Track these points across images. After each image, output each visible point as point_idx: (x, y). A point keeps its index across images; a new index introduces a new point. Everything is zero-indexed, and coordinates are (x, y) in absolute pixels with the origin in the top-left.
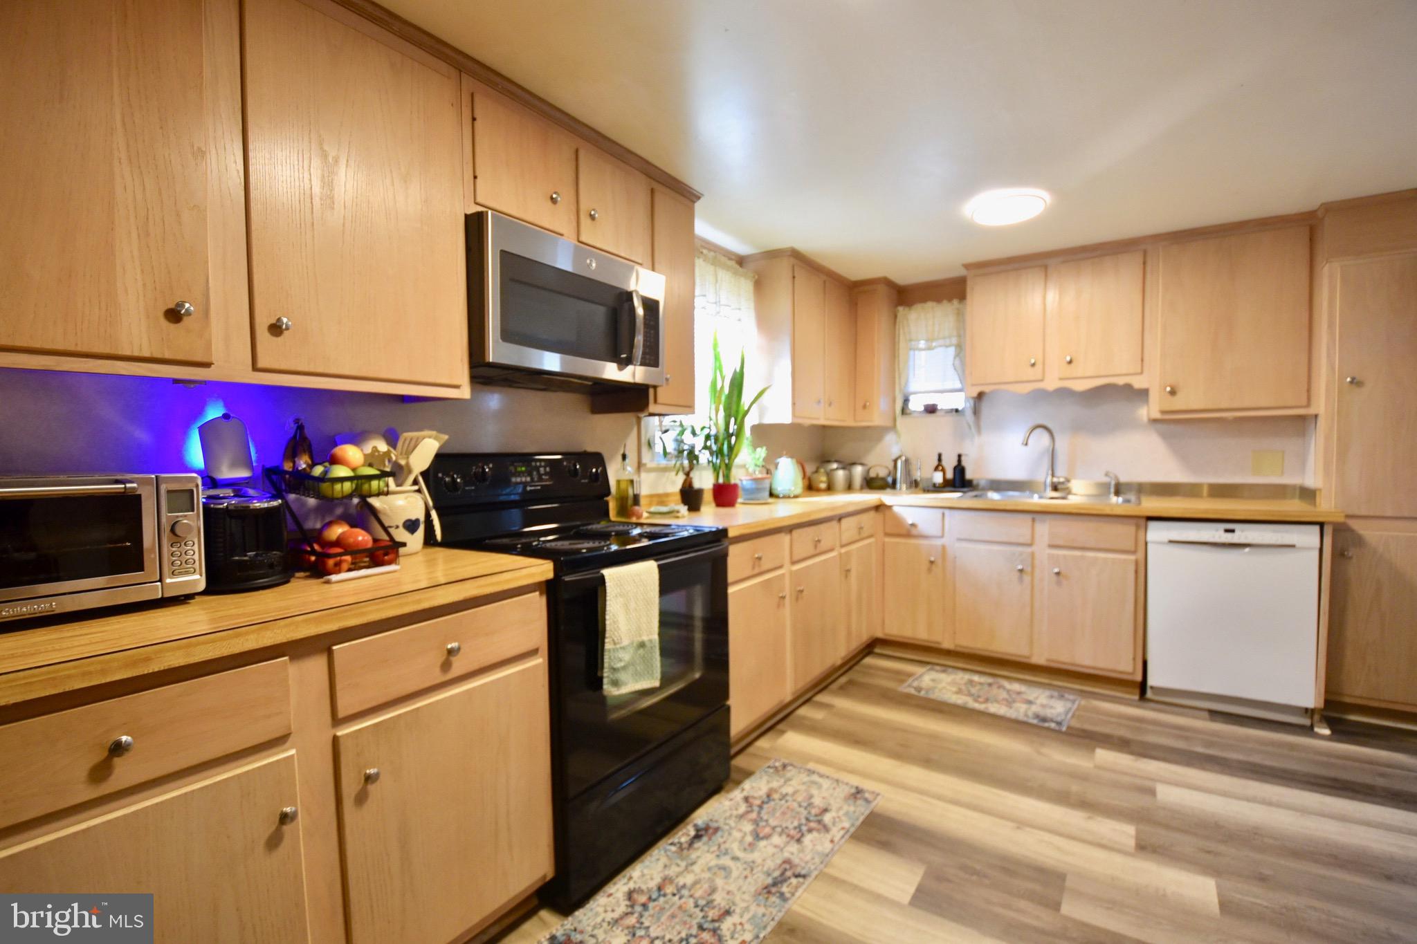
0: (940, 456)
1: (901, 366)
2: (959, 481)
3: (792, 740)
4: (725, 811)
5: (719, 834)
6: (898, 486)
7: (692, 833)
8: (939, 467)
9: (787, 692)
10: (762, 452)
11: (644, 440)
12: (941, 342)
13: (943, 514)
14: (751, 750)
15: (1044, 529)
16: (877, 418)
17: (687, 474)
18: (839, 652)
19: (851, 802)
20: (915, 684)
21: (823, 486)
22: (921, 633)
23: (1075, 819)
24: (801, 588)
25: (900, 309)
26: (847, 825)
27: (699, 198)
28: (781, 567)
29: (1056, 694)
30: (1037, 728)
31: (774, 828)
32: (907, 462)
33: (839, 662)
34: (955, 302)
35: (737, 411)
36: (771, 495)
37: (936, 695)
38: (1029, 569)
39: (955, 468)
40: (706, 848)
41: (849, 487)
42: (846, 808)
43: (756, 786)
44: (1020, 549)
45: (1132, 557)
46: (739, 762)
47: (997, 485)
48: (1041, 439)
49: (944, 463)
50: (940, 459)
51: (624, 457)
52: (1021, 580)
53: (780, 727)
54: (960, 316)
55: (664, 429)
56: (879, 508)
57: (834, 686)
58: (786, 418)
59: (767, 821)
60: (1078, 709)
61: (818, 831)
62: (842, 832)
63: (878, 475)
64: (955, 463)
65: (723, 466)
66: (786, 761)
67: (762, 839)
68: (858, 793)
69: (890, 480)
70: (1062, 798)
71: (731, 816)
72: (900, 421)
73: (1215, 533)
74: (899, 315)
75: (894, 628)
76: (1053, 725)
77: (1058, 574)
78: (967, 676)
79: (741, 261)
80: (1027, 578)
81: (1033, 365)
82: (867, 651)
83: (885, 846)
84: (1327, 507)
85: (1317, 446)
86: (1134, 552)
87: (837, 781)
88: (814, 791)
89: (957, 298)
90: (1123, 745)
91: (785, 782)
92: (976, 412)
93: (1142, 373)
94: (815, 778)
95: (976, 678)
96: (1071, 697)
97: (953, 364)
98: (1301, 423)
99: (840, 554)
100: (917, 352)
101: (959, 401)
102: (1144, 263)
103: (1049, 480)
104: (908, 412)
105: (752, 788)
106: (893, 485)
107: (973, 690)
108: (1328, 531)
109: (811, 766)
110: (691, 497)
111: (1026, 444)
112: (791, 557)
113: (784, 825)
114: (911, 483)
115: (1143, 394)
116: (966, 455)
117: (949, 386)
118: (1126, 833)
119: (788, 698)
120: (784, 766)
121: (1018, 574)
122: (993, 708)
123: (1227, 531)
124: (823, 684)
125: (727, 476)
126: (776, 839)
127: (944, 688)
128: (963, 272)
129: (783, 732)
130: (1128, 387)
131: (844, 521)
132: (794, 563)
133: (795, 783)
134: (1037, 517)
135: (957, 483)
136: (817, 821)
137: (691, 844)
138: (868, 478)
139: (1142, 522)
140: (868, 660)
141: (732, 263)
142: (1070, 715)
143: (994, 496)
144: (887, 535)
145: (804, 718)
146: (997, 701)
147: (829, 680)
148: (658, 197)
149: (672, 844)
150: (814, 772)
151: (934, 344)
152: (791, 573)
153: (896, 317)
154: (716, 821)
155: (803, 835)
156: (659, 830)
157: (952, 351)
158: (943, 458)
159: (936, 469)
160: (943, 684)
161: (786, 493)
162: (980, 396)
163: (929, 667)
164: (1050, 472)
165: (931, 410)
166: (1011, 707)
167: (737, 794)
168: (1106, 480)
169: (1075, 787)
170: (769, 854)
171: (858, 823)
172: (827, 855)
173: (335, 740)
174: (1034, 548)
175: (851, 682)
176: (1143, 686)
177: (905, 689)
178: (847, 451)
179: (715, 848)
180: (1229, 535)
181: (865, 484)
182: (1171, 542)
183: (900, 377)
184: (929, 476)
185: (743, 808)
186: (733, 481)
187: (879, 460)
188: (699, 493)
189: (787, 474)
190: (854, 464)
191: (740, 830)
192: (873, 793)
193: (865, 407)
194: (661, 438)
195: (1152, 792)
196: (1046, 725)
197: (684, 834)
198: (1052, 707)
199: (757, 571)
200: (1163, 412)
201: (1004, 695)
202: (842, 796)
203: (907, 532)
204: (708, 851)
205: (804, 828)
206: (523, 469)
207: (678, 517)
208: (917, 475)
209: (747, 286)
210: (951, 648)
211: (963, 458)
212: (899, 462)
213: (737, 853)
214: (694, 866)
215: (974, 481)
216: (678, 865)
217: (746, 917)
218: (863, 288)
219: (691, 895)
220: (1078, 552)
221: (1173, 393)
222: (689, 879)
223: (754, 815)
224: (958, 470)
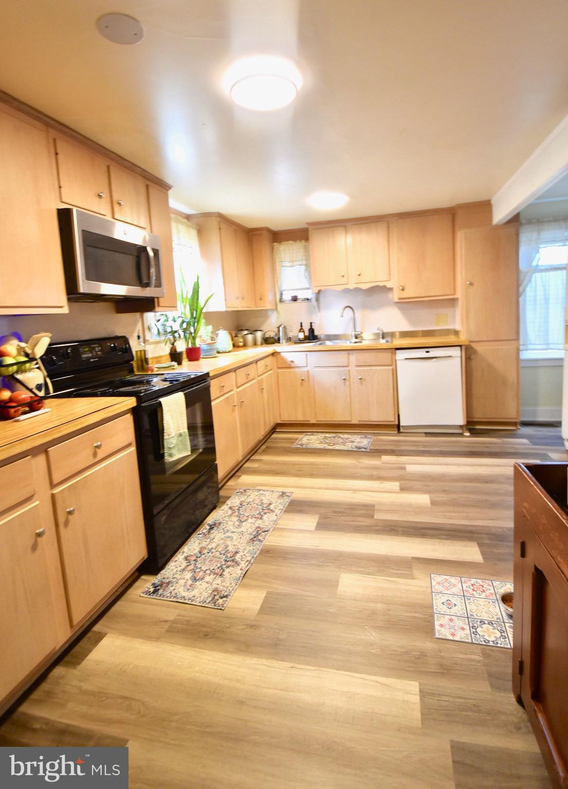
0: (301, 323)
1: (278, 276)
2: (312, 337)
3: (245, 479)
4: (222, 515)
5: (222, 525)
6: (281, 341)
7: (208, 528)
8: (301, 330)
9: (239, 455)
10: (210, 328)
11: (146, 326)
12: (297, 263)
13: (307, 354)
14: (225, 487)
15: (353, 358)
16: (268, 305)
17: (173, 344)
18: (262, 432)
19: (281, 498)
20: (300, 443)
21: (241, 344)
22: (300, 417)
23: (375, 484)
24: (243, 400)
25: (275, 244)
26: (282, 508)
27: (170, 188)
28: (232, 390)
29: (363, 436)
30: (358, 452)
31: (248, 516)
32: (284, 328)
33: (262, 438)
34: (303, 242)
35: (197, 307)
36: (218, 352)
37: (311, 446)
38: (348, 378)
39: (309, 330)
40: (217, 532)
41: (255, 344)
42: (279, 501)
43: (234, 501)
44: (344, 368)
45: (391, 368)
46: (222, 493)
47: (330, 338)
48: (348, 312)
49: (303, 327)
50: (301, 326)
51: (139, 337)
52: (345, 384)
53: (237, 474)
54: (307, 250)
56: (274, 354)
57: (260, 451)
58: (222, 308)
59: (243, 514)
60: (373, 441)
61: (269, 512)
62: (280, 511)
63: (270, 336)
64: (309, 328)
65: (191, 338)
66: (245, 488)
67: (244, 522)
68: (283, 494)
69: (276, 338)
70: (370, 478)
71: (225, 516)
72: (279, 305)
73: (421, 353)
74: (275, 247)
75: (286, 417)
76: (363, 450)
77: (360, 379)
78: (323, 435)
79: (188, 217)
80: (347, 383)
81: (343, 276)
82: (273, 431)
83: (300, 511)
84: (463, 339)
85: (459, 312)
86: (392, 365)
87: (272, 491)
88: (263, 498)
89: (304, 239)
90: (392, 452)
91: (248, 497)
92: (317, 300)
93: (390, 280)
94: (261, 492)
95: (328, 435)
96: (370, 437)
97: (305, 275)
98: (451, 302)
99: (258, 380)
100: (285, 268)
101: (309, 294)
102: (388, 227)
103: (353, 334)
104: (283, 301)
105: (232, 503)
106: (278, 341)
107: (327, 441)
108: (464, 348)
109: (258, 488)
110: (175, 356)
111: (343, 316)
112: (236, 384)
113: (252, 514)
114: (288, 339)
115: (391, 289)
116: (315, 323)
117: (304, 286)
118: (396, 485)
119: (240, 459)
120: (245, 491)
121: (343, 381)
122: (337, 447)
123: (428, 352)
124: (254, 451)
125: (194, 343)
126: (250, 520)
127: (314, 442)
128: (306, 226)
129: (240, 476)
130: (385, 286)
131: (259, 363)
132: (238, 387)
133: (253, 496)
134: (350, 352)
135: (311, 338)
136: (268, 509)
137: (209, 532)
138: (265, 338)
139: (394, 350)
140: (274, 436)
141: (185, 220)
142: (370, 444)
143: (328, 343)
144: (279, 368)
145: (248, 468)
146: (339, 444)
147: (257, 449)
148: (152, 191)
149: (199, 534)
150: (260, 490)
151: (295, 263)
152: (237, 392)
153: (273, 248)
154: (219, 520)
155: (262, 516)
156: (191, 530)
157: (303, 267)
158: (303, 325)
159: (300, 331)
160: (312, 441)
161: (224, 350)
162: (319, 292)
163: (305, 434)
164: (354, 329)
165: (295, 299)
166: (345, 445)
167: (224, 508)
168: (378, 331)
169: (375, 473)
170: (249, 527)
171: (287, 505)
172: (276, 521)
173: (53, 496)
174: (350, 368)
175: (267, 448)
176: (398, 426)
177: (295, 446)
178: (251, 323)
179: (222, 531)
180: (428, 353)
181: (264, 342)
182: (406, 359)
183: (277, 281)
184: (296, 335)
185: (230, 512)
186: (197, 345)
187: (270, 327)
188: (181, 354)
189: (224, 339)
190: (256, 331)
191: (232, 521)
192: (290, 492)
194: (155, 325)
195: (404, 468)
196: (361, 450)
197: (204, 528)
198: (362, 442)
199: (222, 393)
200: (400, 299)
201: (341, 441)
202: (276, 496)
203: (289, 366)
204: (219, 533)
205: (262, 513)
206: (87, 349)
208: (290, 335)
209: (194, 233)
210: (315, 422)
211: (313, 325)
212: (281, 328)
213: (234, 530)
214: (214, 540)
215: (319, 336)
216: (206, 542)
217: (246, 552)
218: (255, 233)
219: (217, 551)
220: (369, 368)
221: (403, 290)
222: (213, 545)
223: (237, 514)
224: (311, 331)
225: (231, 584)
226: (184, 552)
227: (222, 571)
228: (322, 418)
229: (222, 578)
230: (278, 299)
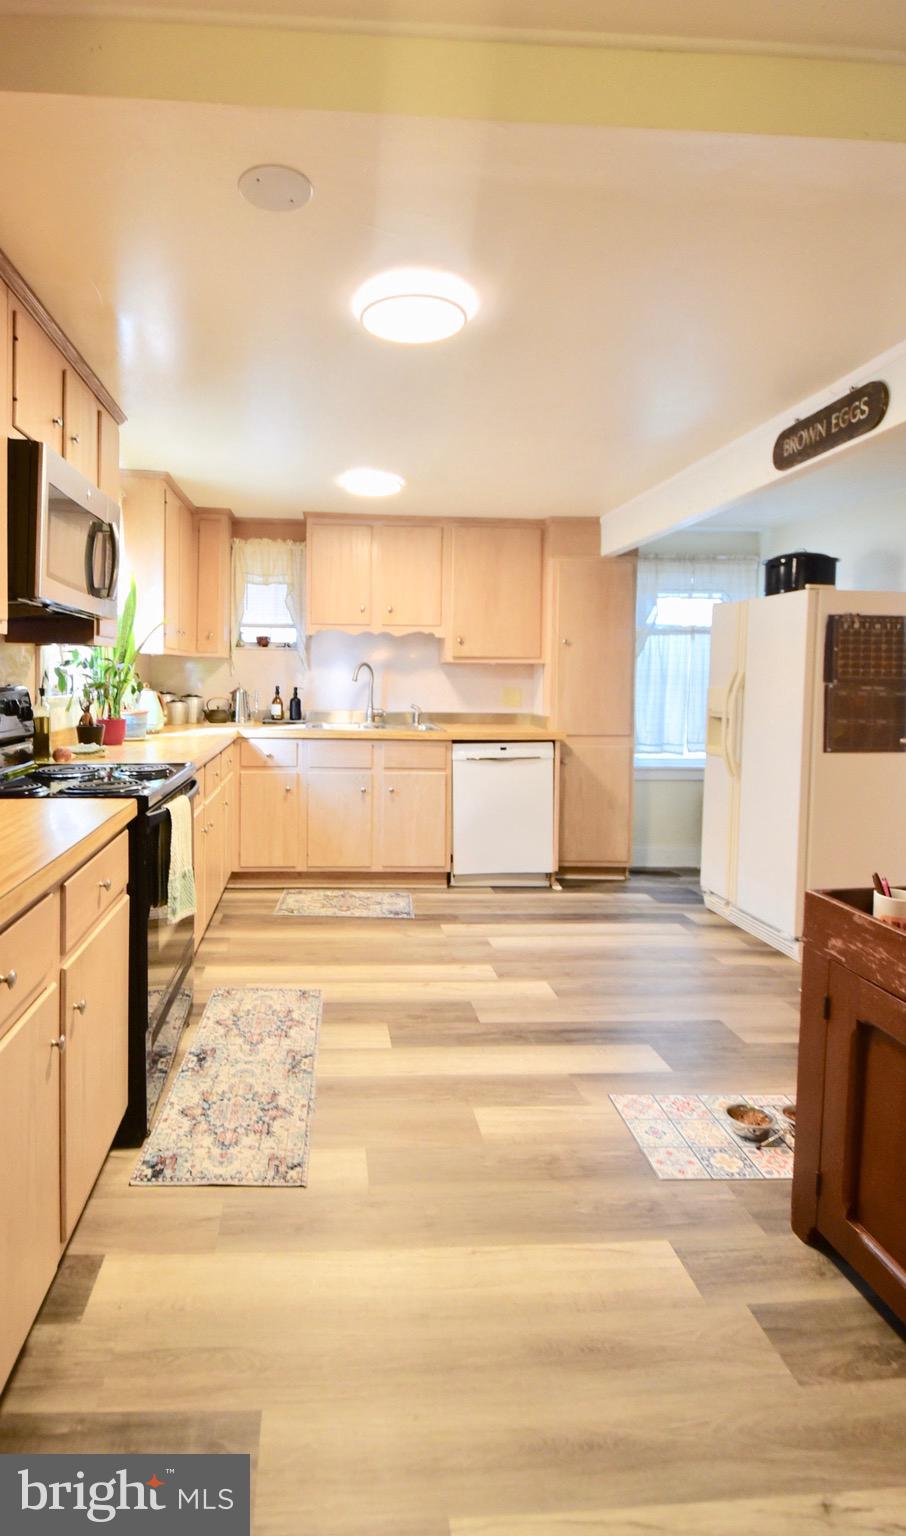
0: (277, 689)
1: (238, 597)
2: (297, 713)
3: (216, 972)
4: (209, 1036)
5: (218, 1052)
6: (236, 719)
7: (194, 1059)
8: (277, 700)
11: (42, 672)
12: (275, 579)
13: (297, 745)
15: (380, 754)
16: (217, 651)
17: (85, 710)
18: (218, 888)
19: (304, 1000)
20: (284, 907)
22: (276, 861)
23: (454, 970)
25: (237, 540)
26: (314, 1016)
27: (123, 420)
29: (392, 894)
30: (394, 920)
31: (260, 1034)
32: (247, 694)
34: (290, 542)
35: (128, 642)
36: (148, 732)
37: (307, 912)
38: (369, 790)
39: (291, 701)
40: (217, 1065)
41: (187, 721)
42: (303, 1006)
43: (219, 1011)
44: (363, 772)
45: (442, 774)
48: (365, 677)
49: (280, 695)
50: (277, 692)
51: (42, 692)
52: (363, 798)
56: (236, 741)
59: (250, 1032)
60: (414, 902)
61: (295, 1025)
62: (315, 1022)
63: (216, 708)
64: (292, 696)
66: (225, 988)
67: (257, 1044)
68: (304, 994)
69: (229, 711)
71: (217, 1038)
72: (236, 653)
73: (493, 751)
75: (250, 860)
76: (405, 916)
77: (392, 791)
78: (322, 893)
80: (368, 798)
81: (362, 611)
83: (351, 1020)
84: (553, 730)
85: (544, 685)
86: (444, 769)
87: (282, 991)
88: (268, 1002)
89: (290, 538)
91: (239, 1002)
92: (308, 648)
93: (439, 626)
94: (260, 993)
95: (329, 893)
96: (404, 894)
97: (286, 601)
98: (531, 669)
99: (222, 789)
100: (252, 585)
102: (442, 538)
103: (370, 711)
104: (242, 644)
105: (216, 1014)
106: (233, 718)
107: (333, 903)
108: (558, 744)
109: (249, 986)
110: (88, 732)
111: (356, 680)
112: (205, 792)
113: (266, 1031)
114: (247, 715)
115: (440, 642)
116: (302, 689)
117: (282, 620)
121: (361, 794)
122: (357, 913)
123: (503, 749)
125: (116, 712)
126: (268, 1041)
127: (310, 906)
128: (301, 517)
130: (431, 636)
131: (223, 756)
132: (206, 797)
133: (248, 1000)
134: (375, 743)
135: (294, 716)
136: (289, 1020)
137: (201, 1066)
138: (206, 710)
139: (449, 744)
142: (411, 907)
144: (244, 767)
146: (356, 907)
148: (104, 422)
149: (183, 1072)
150: (256, 990)
151: (270, 580)
152: (205, 806)
153: (232, 547)
154: (207, 1045)
157: (283, 589)
158: (280, 692)
159: (274, 702)
160: (307, 904)
163: (285, 891)
164: (370, 705)
165: (263, 642)
166: (368, 910)
168: (411, 710)
170: (273, 1051)
171: (321, 1012)
172: (316, 1038)
173: (63, 975)
174: (373, 771)
175: (225, 916)
176: (448, 878)
177: (276, 912)
179: (224, 1062)
180: (502, 751)
181: (203, 717)
182: (468, 759)
183: (236, 609)
184: (267, 709)
185: (221, 1030)
186: (122, 716)
188: (97, 728)
190: (189, 696)
191: (234, 1045)
192: (315, 991)
195: (487, 943)
196: (400, 916)
197: (187, 1061)
198: (397, 904)
200: (455, 658)
201: (358, 902)
202: (292, 999)
203: (263, 764)
204: (220, 1066)
205: (284, 1028)
207: (103, 757)
208: (256, 706)
210: (304, 869)
211: (298, 691)
212: (238, 694)
213: (246, 1059)
214: (219, 1078)
215: (307, 713)
216: (205, 1082)
217: (291, 1092)
218: (205, 516)
219: (236, 1096)
220: (406, 773)
221: (461, 643)
222: (224, 1087)
223: (235, 1031)
224: (294, 703)
225: (295, 1145)
226: (172, 1104)
227: (266, 1125)
228: (319, 862)
229: (273, 1138)
230: (234, 643)
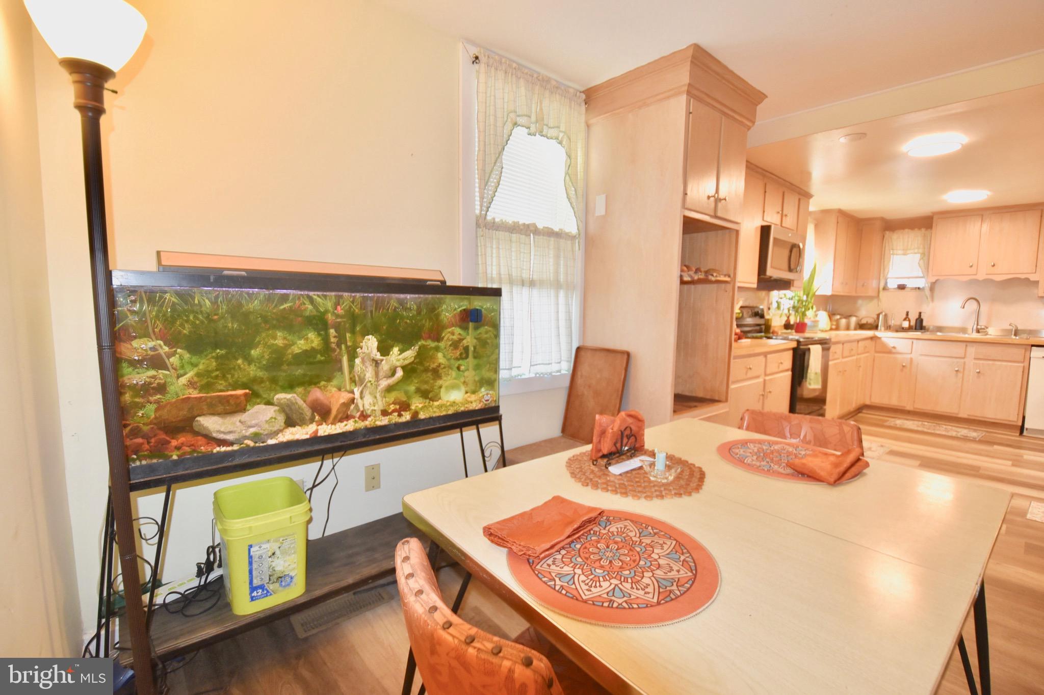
1: (886, 263)
2: (919, 325)
6: (879, 328)
8: (907, 318)
10: (815, 308)
11: (771, 302)
12: (912, 251)
13: (912, 342)
15: (972, 350)
16: (869, 292)
17: (788, 317)
18: (853, 406)
22: (894, 402)
25: (887, 233)
27: (811, 197)
28: (840, 358)
29: (971, 430)
30: (963, 439)
32: (886, 316)
35: (811, 289)
37: (905, 427)
38: (961, 371)
41: (848, 328)
44: (958, 360)
45: (1022, 365)
47: (941, 329)
48: (973, 305)
49: (909, 316)
50: (907, 314)
51: (769, 309)
52: (957, 376)
54: (927, 238)
55: (780, 297)
56: (872, 338)
63: (867, 322)
64: (917, 317)
65: (801, 315)
69: (874, 324)
70: (978, 454)
72: (882, 293)
74: (886, 236)
75: (876, 400)
76: (971, 438)
77: (979, 372)
78: (921, 422)
80: (960, 375)
81: (971, 266)
82: (858, 412)
83: (902, 456)
86: (1023, 362)
89: (925, 228)
90: (1009, 446)
92: (932, 289)
93: (1034, 273)
95: (926, 423)
97: (919, 263)
100: (896, 256)
103: (975, 327)
104: (887, 288)
106: (876, 327)
110: (789, 326)
111: (964, 307)
112: (842, 355)
114: (888, 327)
115: (1035, 282)
116: (925, 313)
117: (915, 274)
121: (955, 372)
122: (938, 432)
125: (803, 319)
128: (930, 214)
130: (1027, 280)
131: (860, 343)
132: (843, 357)
134: (968, 344)
135: (918, 327)
138: (860, 323)
139: (1029, 348)
142: (980, 437)
143: (939, 334)
144: (877, 352)
148: (802, 202)
151: (908, 252)
152: (843, 361)
153: (884, 237)
157: (918, 256)
158: (909, 314)
159: (905, 320)
160: (908, 424)
161: (825, 329)
162: (936, 281)
164: (976, 323)
165: (902, 287)
166: (947, 432)
168: (1009, 328)
174: (965, 360)
176: (1021, 429)
177: (888, 424)
178: (845, 309)
181: (858, 327)
183: (884, 270)
184: (898, 323)
186: (804, 322)
187: (866, 313)
188: (792, 325)
189: (824, 319)
190: (850, 316)
193: (863, 286)
194: (776, 301)
195: (1021, 456)
196: (967, 438)
198: (969, 433)
201: (943, 429)
203: (889, 351)
208: (892, 322)
209: (812, 227)
210: (911, 409)
211: (922, 314)
212: (881, 316)
215: (927, 327)
218: (865, 223)
220: (992, 362)
224: (918, 321)
228: (920, 406)
230: (881, 287)
